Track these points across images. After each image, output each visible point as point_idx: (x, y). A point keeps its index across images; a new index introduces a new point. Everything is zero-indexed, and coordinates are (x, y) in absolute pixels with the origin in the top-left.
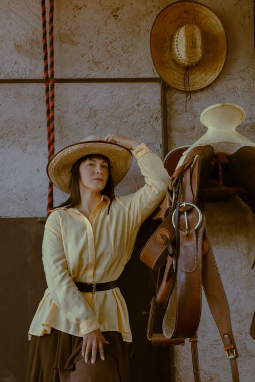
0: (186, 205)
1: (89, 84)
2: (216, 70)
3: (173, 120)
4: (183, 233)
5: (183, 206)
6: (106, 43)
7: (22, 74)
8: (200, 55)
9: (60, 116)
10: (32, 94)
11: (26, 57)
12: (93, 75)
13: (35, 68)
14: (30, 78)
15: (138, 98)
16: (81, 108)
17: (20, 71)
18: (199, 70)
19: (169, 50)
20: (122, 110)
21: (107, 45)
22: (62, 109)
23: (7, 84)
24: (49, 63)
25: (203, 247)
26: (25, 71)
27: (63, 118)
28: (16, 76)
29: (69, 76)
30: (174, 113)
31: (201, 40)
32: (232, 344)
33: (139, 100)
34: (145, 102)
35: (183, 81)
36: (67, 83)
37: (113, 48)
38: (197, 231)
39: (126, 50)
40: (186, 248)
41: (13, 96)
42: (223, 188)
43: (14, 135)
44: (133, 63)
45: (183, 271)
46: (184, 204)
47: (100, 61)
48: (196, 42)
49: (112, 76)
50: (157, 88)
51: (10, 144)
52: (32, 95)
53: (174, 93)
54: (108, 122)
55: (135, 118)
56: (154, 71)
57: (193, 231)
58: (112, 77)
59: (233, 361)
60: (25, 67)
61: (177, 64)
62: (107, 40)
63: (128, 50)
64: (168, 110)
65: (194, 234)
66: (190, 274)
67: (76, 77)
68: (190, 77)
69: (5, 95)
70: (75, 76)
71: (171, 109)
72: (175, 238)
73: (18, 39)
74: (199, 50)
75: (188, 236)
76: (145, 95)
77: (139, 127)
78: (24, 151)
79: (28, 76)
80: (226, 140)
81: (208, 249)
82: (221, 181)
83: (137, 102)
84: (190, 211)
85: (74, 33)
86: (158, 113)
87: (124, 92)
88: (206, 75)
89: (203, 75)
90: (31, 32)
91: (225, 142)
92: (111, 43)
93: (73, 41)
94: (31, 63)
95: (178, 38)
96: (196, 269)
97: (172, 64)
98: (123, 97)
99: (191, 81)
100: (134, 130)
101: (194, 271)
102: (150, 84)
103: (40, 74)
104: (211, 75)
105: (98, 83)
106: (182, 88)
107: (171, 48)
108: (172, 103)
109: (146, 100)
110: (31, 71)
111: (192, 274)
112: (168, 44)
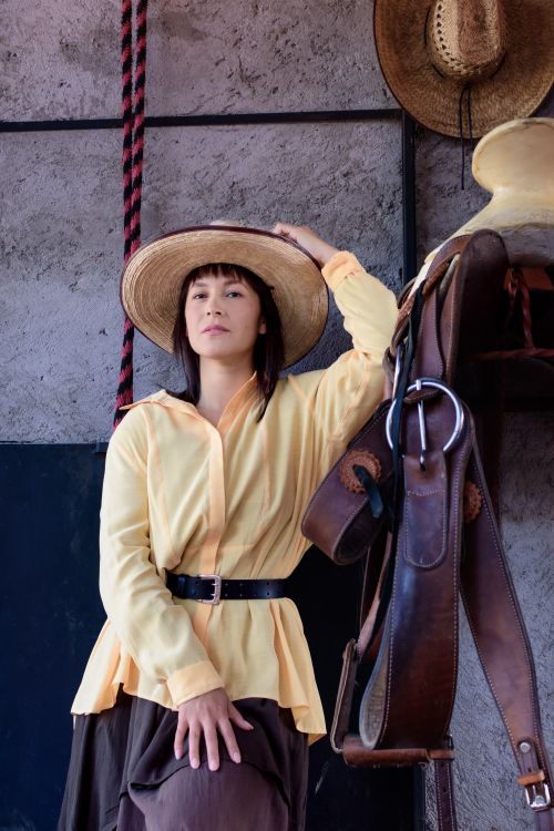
0: (423, 387)
1: (231, 127)
2: (538, 88)
3: (432, 210)
4: (412, 463)
5: (415, 389)
6: (273, 32)
7: (75, 110)
8: (496, 47)
9: (160, 203)
10: (94, 153)
11: (85, 70)
12: (239, 107)
13: (105, 95)
14: (92, 118)
15: (348, 159)
16: (209, 183)
17: (70, 101)
18: (497, 89)
19: (421, 43)
20: (306, 188)
21: (273, 36)
22: (166, 187)
23: (39, 133)
24: (134, 80)
25: (465, 499)
26: (82, 101)
27: (166, 209)
28: (61, 115)
29: (184, 109)
30: (435, 194)
31: (496, 8)
32: (540, 767)
33: (350, 164)
34: (364, 168)
35: (457, 117)
36: (179, 128)
37: (289, 43)
38: (450, 456)
39: (321, 47)
40: (420, 502)
41: (51, 159)
42: (533, 351)
43: (51, 249)
44: (336, 78)
45: (410, 564)
46: (418, 385)
47: (256, 74)
48: (485, 15)
49: (284, 106)
50: (392, 134)
51: (41, 271)
52: (97, 157)
53: (435, 147)
54: (273, 217)
55: (338, 207)
56: (385, 94)
57: (437, 457)
58: (285, 109)
59: (544, 816)
60: (81, 93)
61: (441, 74)
62: (276, 26)
63: (325, 47)
64: (420, 185)
65: (442, 465)
66: (427, 574)
67: (201, 112)
68: (475, 107)
69: (34, 158)
70: (196, 110)
71: (428, 184)
72: (393, 476)
73: (69, 30)
74: (494, 35)
75: (427, 470)
76: (364, 152)
77: (347, 228)
78: (73, 287)
79: (87, 112)
80: (538, 219)
81: (479, 504)
82: (527, 333)
83: (344, 169)
84: (434, 401)
85: (196, 12)
86: (394, 193)
87: (313, 143)
88: (515, 101)
89: (507, 102)
90: (98, 14)
91: (536, 225)
92: (284, 32)
93: (195, 31)
94: (95, 82)
95: (440, 8)
96: (444, 558)
97: (429, 76)
98: (310, 157)
99: (476, 116)
100: (336, 234)
101: (439, 565)
102: (376, 125)
103: (114, 107)
104: (527, 101)
105: (250, 126)
106: (454, 132)
107: (426, 37)
108: (430, 169)
109: (366, 163)
110: (95, 101)
111: (433, 572)
112: (420, 28)
